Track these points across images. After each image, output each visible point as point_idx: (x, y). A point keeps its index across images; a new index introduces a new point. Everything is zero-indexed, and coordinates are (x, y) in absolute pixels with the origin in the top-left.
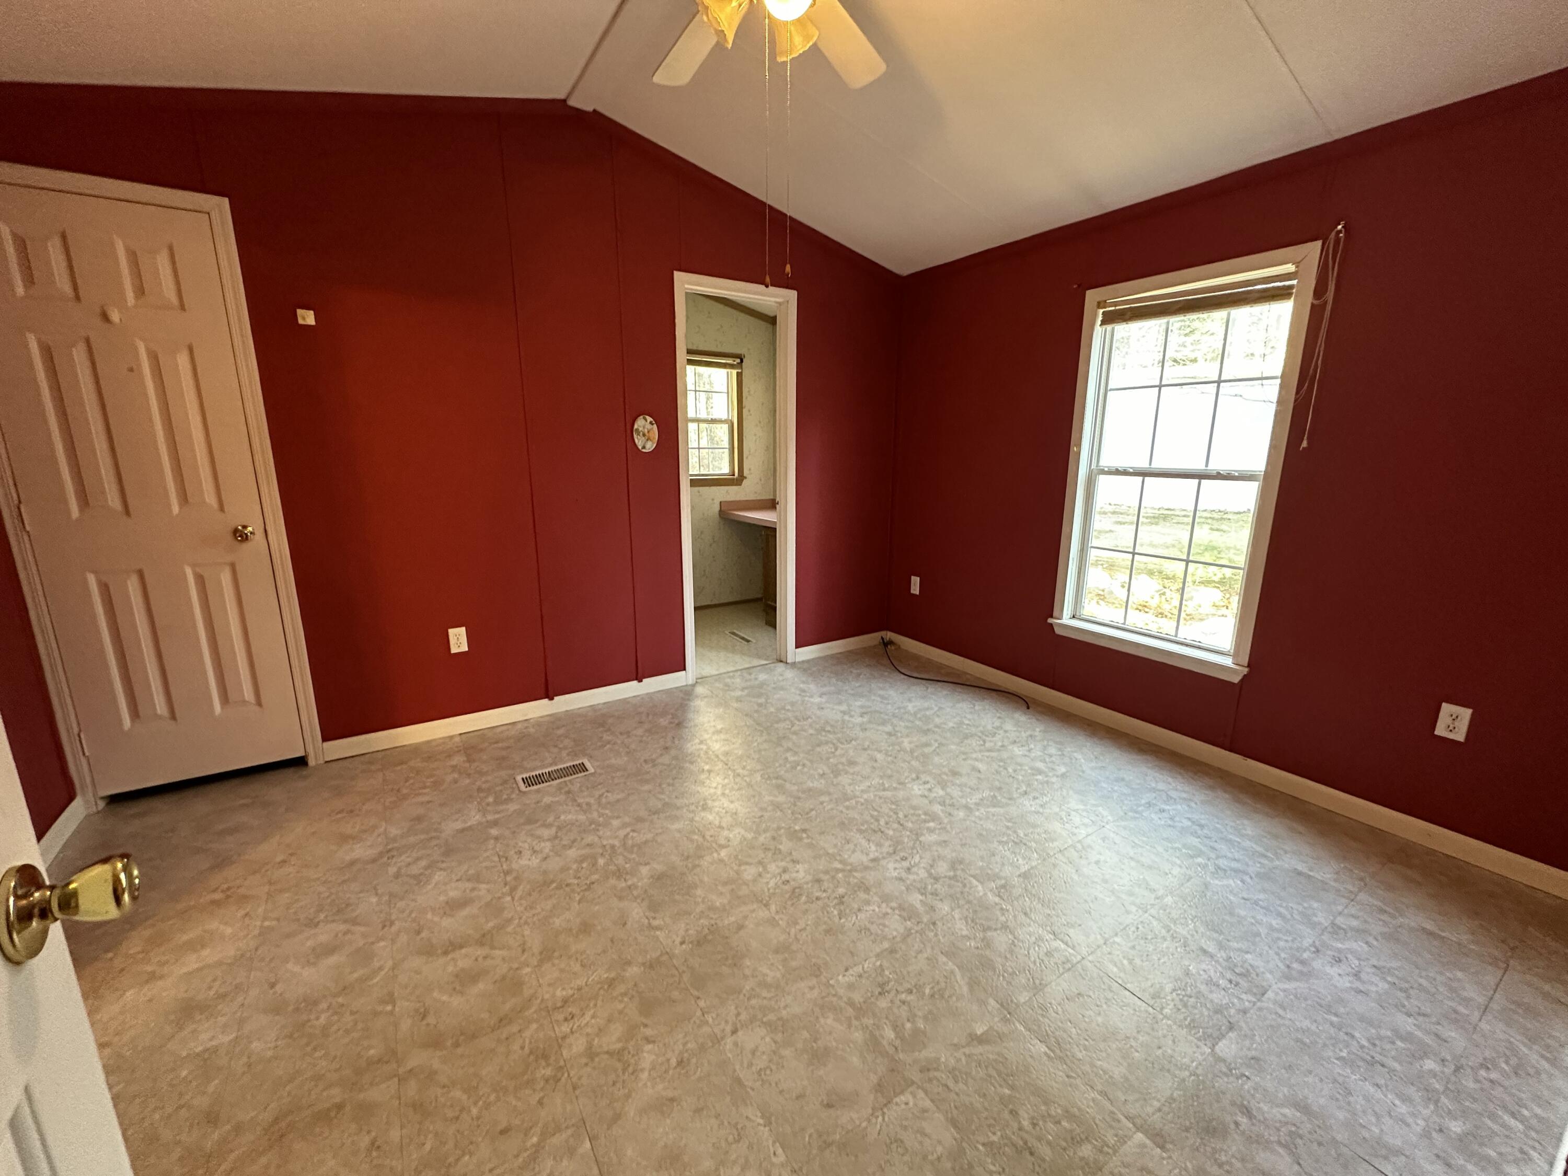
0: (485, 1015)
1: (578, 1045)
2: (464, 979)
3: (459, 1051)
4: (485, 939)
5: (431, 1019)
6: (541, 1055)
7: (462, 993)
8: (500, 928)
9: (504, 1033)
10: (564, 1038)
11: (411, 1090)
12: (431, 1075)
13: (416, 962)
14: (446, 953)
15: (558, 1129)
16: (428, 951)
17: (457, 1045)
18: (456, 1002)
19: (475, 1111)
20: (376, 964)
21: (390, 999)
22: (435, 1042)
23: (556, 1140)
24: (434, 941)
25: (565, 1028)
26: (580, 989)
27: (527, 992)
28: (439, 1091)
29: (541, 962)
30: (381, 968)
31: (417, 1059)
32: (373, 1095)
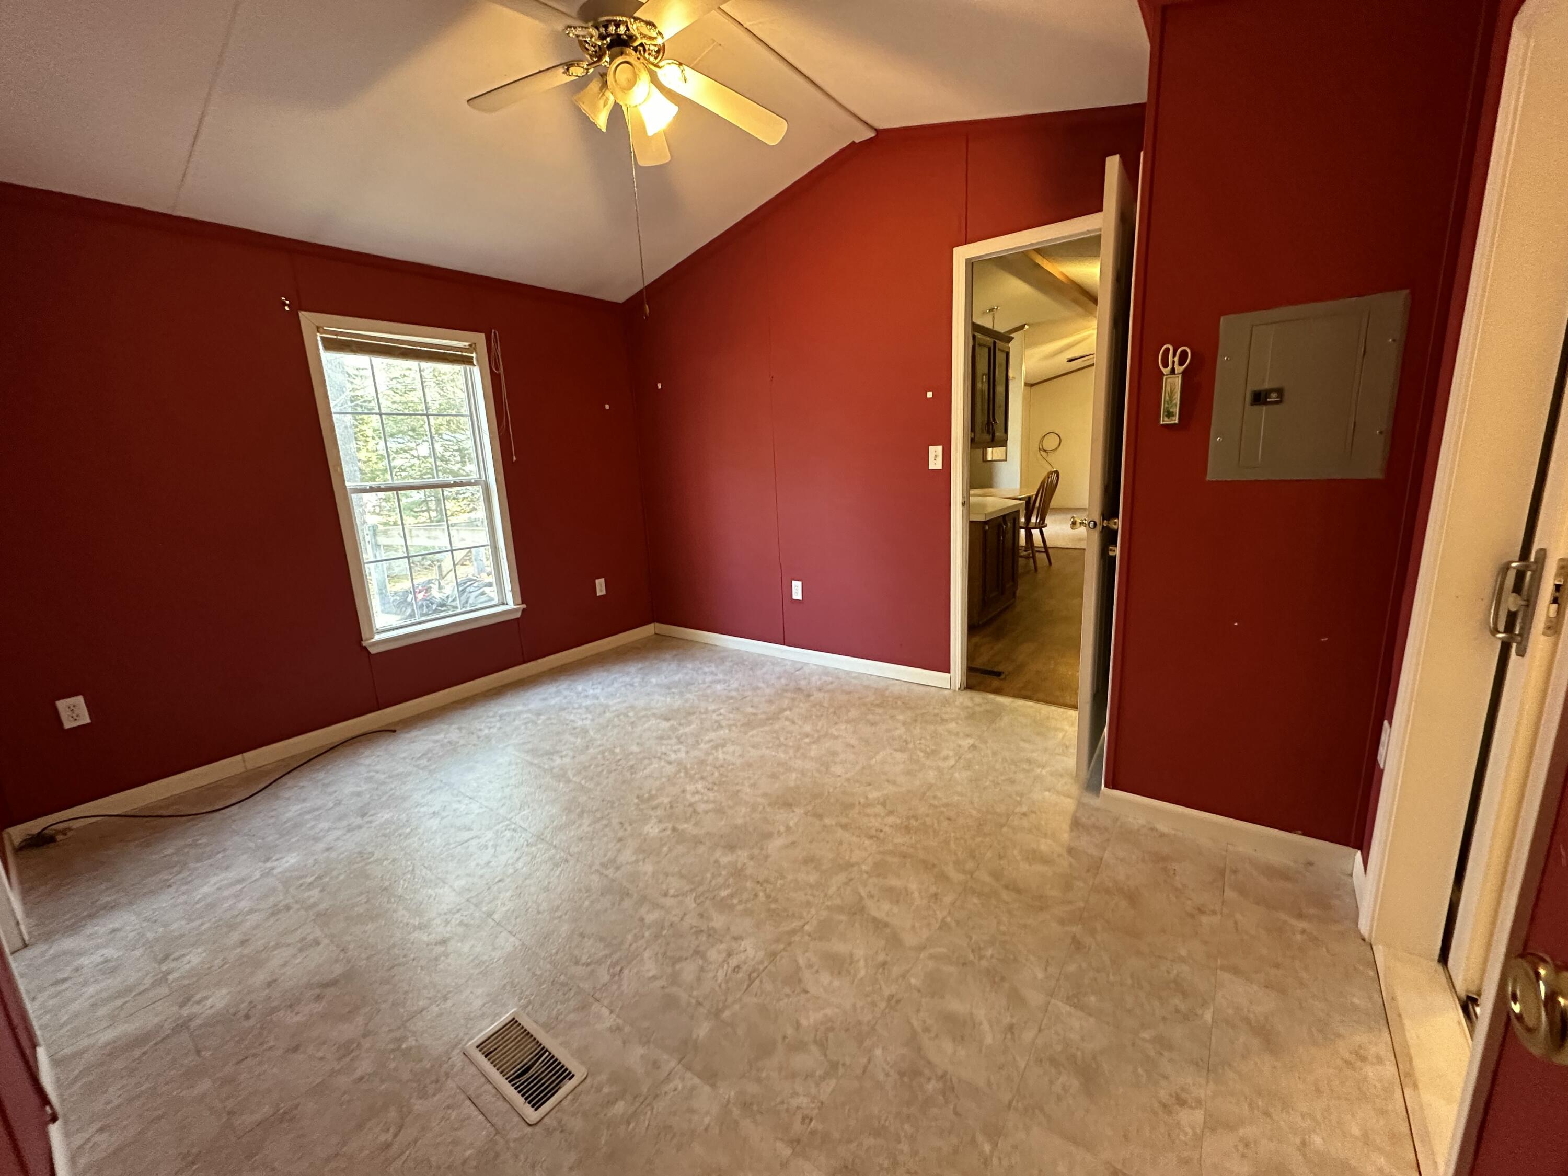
0: (908, 865)
1: (891, 820)
2: (896, 896)
3: (936, 862)
4: (857, 910)
5: (933, 889)
6: (907, 829)
7: (906, 889)
8: (840, 909)
9: (911, 851)
10: (891, 826)
11: (970, 865)
12: (957, 863)
13: (910, 940)
14: (886, 925)
15: (931, 805)
16: (895, 941)
17: (934, 866)
18: (913, 886)
19: (953, 835)
20: (931, 964)
21: (944, 925)
22: (942, 878)
23: (936, 803)
24: (882, 943)
25: (887, 829)
26: (858, 836)
27: (879, 857)
28: (959, 853)
29: (853, 865)
30: (932, 957)
31: (956, 876)
32: (987, 879)
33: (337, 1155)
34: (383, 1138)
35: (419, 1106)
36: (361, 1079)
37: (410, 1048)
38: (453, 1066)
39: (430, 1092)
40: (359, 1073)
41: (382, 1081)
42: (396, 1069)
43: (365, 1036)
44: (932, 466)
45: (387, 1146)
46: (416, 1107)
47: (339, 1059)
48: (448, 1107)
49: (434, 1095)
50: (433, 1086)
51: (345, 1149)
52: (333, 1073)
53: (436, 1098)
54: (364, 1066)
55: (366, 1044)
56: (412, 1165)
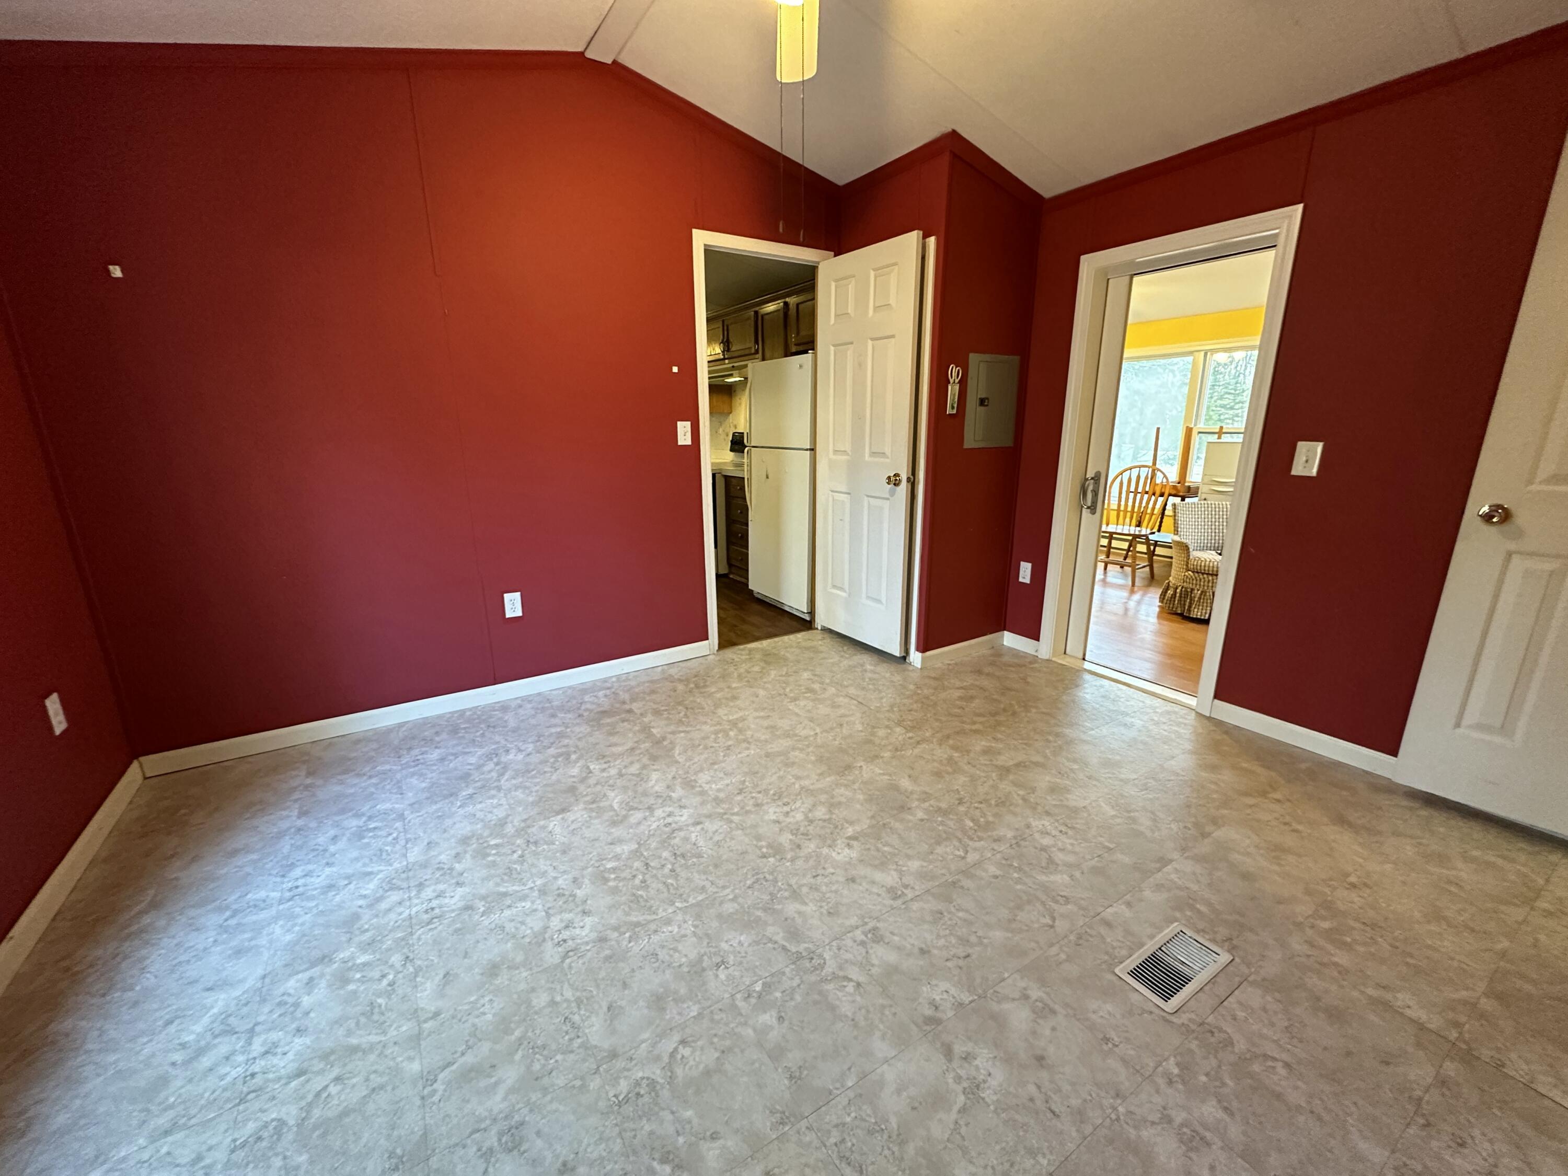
33: (1312, 1112)
34: (1282, 1072)
35: (1241, 1045)
36: (1226, 1109)
37: (1178, 1064)
38: (1190, 1020)
39: (1223, 1035)
40: (1220, 1114)
41: (1224, 1084)
42: (1207, 1075)
43: (1170, 1121)
44: (681, 442)
45: (1287, 1065)
46: (1242, 1047)
47: (1208, 1144)
48: (1235, 1019)
49: (1225, 1032)
50: (1216, 1035)
51: (1304, 1104)
52: (1227, 1147)
53: (1229, 1031)
54: (1210, 1110)
55: (1179, 1117)
56: (1295, 1040)
